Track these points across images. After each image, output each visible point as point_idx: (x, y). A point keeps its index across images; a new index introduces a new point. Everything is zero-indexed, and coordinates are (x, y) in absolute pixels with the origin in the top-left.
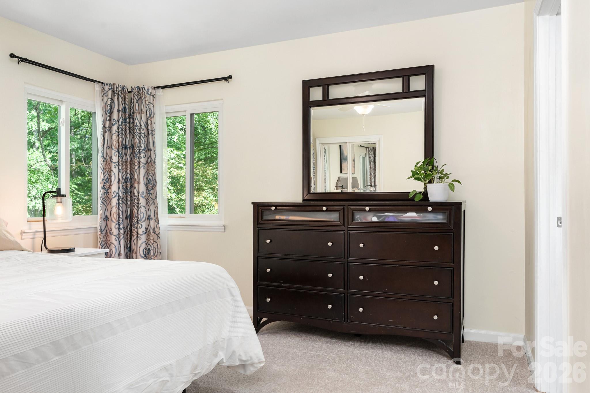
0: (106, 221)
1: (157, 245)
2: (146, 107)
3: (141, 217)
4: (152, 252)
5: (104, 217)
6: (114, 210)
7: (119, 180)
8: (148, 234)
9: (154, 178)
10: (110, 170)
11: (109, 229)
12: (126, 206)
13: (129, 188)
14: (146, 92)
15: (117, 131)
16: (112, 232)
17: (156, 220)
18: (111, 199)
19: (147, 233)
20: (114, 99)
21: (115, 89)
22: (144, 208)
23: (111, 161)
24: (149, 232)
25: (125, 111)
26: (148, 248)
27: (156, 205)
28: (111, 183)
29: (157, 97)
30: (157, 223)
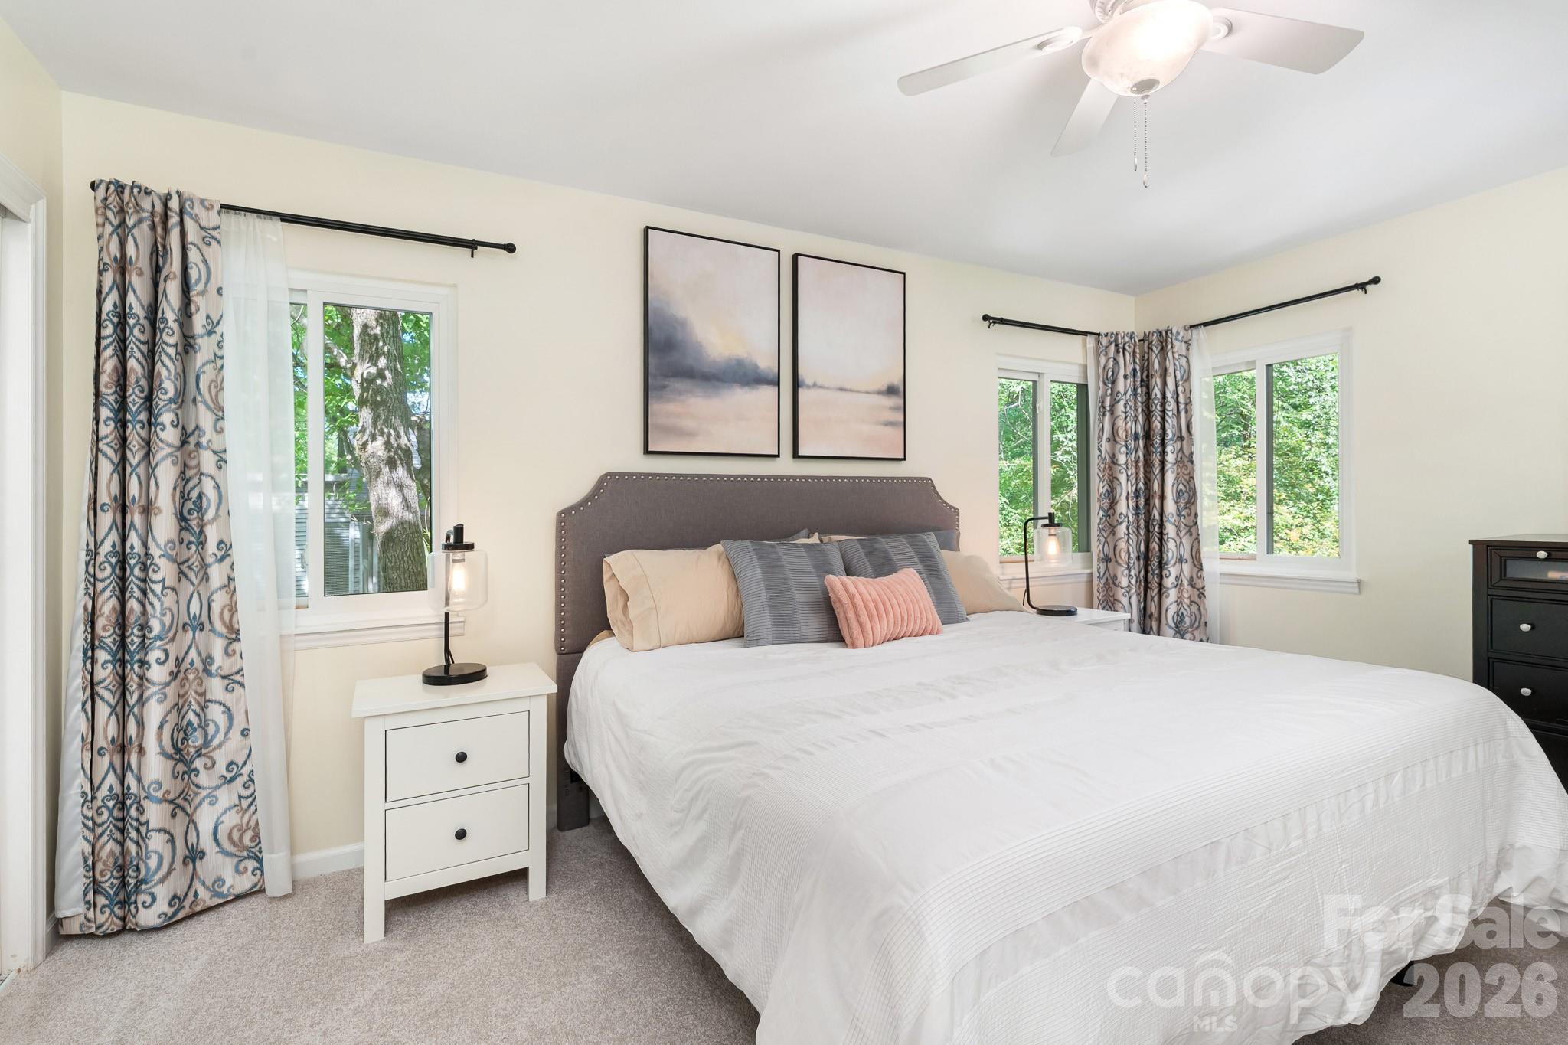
0: (1105, 564)
1: (1199, 609)
2: (1174, 364)
3: (1168, 558)
4: (1187, 620)
5: (1102, 556)
6: (1122, 544)
7: (1128, 493)
8: (1180, 589)
9: (1190, 488)
10: (1111, 478)
11: (1112, 576)
12: (1138, 537)
13: (1141, 507)
14: (1174, 338)
15: (1124, 410)
16: (1117, 582)
17: (1196, 563)
18: (1115, 527)
19: (1178, 587)
20: (1117, 358)
21: (1120, 341)
22: (1173, 542)
23: (1113, 462)
24: (1182, 584)
25: (1134, 376)
26: (1180, 612)
27: (1194, 536)
28: (1114, 499)
29: (1194, 344)
30: (1197, 570)
